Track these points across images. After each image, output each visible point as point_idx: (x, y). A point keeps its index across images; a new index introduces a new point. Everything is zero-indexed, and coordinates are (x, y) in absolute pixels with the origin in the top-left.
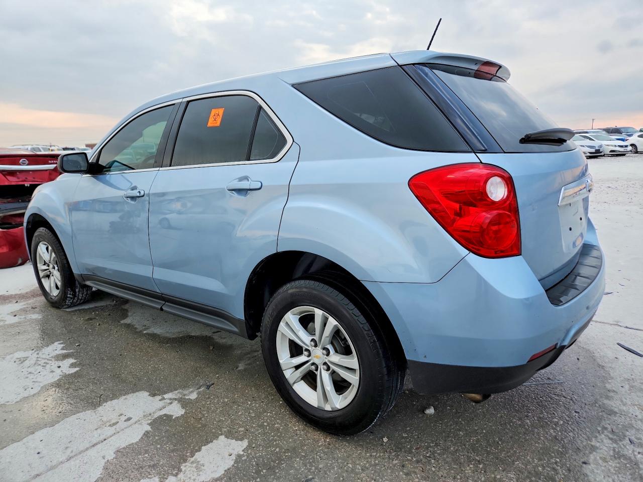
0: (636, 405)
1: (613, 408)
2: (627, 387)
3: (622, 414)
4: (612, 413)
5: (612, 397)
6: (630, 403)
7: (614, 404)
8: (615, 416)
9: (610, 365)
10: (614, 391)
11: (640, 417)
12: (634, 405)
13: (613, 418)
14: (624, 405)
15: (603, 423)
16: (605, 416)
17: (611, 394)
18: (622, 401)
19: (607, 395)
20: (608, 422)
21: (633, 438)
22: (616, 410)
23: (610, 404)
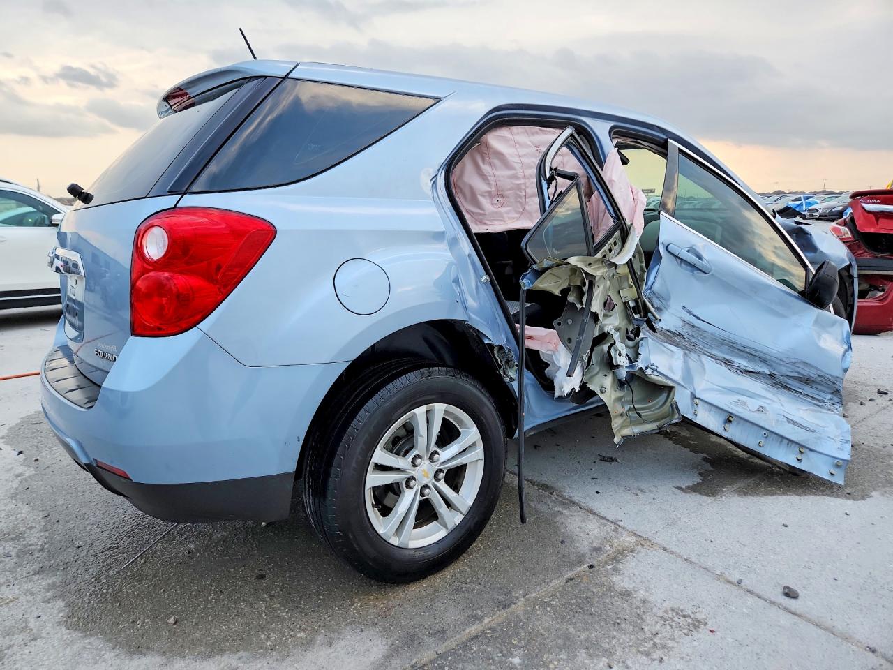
0: (12, 601)
1: (41, 576)
2: (32, 623)
3: (28, 578)
4: (40, 571)
5: (48, 591)
6: (20, 598)
7: (42, 582)
8: (34, 570)
9: (75, 648)
10: (48, 601)
11: (4, 588)
12: (14, 599)
13: (36, 567)
14: (27, 590)
15: (45, 554)
16: (46, 563)
17: (49, 595)
18: (32, 594)
19: (55, 589)
20: (39, 559)
21: (7, 559)
22: (36, 577)
23: (46, 580)
